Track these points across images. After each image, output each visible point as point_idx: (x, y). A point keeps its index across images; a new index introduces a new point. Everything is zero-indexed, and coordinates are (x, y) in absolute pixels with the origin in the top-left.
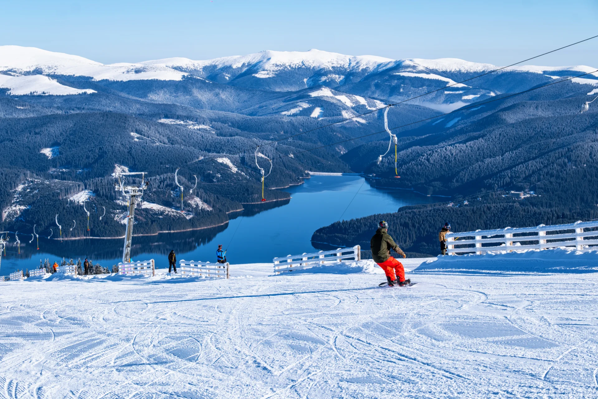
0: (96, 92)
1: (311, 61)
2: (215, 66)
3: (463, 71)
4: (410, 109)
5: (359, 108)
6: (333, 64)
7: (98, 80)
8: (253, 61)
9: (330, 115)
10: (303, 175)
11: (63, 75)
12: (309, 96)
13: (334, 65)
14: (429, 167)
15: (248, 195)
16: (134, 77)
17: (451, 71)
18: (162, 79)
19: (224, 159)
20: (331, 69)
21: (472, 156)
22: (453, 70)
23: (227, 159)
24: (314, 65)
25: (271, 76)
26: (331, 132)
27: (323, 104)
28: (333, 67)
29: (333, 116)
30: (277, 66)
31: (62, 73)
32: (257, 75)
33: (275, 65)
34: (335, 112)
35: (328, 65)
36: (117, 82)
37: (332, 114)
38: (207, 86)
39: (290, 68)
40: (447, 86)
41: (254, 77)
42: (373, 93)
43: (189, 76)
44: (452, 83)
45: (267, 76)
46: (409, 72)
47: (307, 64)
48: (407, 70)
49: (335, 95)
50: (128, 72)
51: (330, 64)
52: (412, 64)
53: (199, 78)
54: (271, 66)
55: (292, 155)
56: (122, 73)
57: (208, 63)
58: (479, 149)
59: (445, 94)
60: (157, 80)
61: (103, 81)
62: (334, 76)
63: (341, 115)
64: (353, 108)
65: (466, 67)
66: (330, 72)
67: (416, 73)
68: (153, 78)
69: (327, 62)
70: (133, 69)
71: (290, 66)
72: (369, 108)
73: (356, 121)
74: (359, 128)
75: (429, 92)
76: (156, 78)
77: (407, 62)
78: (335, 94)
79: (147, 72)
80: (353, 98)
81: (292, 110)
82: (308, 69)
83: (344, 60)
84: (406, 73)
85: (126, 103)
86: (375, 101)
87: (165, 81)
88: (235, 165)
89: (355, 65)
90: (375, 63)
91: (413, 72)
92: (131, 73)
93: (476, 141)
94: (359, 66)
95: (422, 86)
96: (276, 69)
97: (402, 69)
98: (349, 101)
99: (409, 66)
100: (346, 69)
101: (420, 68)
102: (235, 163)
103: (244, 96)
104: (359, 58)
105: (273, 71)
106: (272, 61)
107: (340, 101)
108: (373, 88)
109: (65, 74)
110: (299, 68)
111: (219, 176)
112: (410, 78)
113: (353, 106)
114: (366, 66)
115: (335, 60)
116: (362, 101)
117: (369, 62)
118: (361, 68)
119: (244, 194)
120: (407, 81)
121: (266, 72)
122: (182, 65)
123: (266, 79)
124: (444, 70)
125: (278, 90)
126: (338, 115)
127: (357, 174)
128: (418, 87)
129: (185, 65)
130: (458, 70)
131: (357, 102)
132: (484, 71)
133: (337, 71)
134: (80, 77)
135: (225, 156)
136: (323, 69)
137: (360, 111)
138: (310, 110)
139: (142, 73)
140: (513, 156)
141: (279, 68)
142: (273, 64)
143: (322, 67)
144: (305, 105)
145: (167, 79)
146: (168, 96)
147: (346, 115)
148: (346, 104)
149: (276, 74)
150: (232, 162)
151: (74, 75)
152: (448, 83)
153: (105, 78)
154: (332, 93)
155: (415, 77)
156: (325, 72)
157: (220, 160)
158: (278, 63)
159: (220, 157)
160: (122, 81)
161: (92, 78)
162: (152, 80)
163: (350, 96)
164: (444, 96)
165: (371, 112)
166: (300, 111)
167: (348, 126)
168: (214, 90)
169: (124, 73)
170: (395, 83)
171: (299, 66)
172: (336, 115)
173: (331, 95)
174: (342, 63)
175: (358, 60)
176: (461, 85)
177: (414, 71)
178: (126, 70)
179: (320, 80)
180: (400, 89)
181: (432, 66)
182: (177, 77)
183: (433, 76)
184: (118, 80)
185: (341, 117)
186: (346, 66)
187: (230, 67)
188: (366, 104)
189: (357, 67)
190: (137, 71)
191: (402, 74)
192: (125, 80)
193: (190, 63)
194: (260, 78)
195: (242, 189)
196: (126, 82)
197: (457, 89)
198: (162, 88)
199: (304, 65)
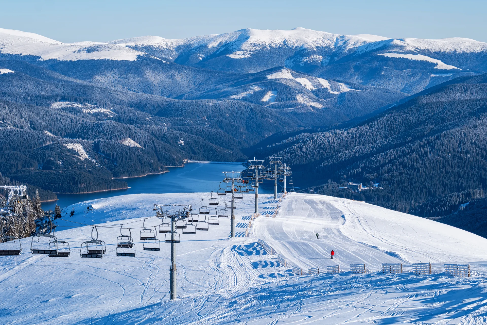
0: (13, 72)
1: (294, 41)
2: (190, 45)
3: (459, 51)
4: (378, 93)
5: (320, 92)
6: (318, 43)
7: (45, 60)
8: (231, 40)
9: (283, 100)
10: (175, 163)
11: (9, 54)
12: (266, 78)
13: (319, 45)
14: (299, 156)
15: (74, 184)
16: (84, 56)
17: (445, 52)
18: (114, 58)
19: (76, 145)
20: (315, 49)
21: (350, 144)
22: (448, 51)
23: (80, 145)
24: (296, 45)
25: (246, 57)
26: (262, 117)
27: (277, 87)
28: (317, 47)
29: (286, 100)
30: (255, 45)
31: (9, 52)
32: (232, 56)
33: (253, 45)
34: (288, 96)
35: (313, 45)
36: (66, 62)
37: (285, 98)
38: (163, 67)
39: (269, 48)
40: (435, 68)
41: (228, 57)
42: (352, 75)
43: (145, 56)
44: (441, 65)
45: (243, 57)
46: (394, 52)
47: (289, 43)
48: (393, 51)
49: (295, 78)
50: (80, 51)
51: (315, 43)
52: (400, 43)
53: (155, 58)
54: (249, 45)
55: (182, 142)
56: (72, 53)
57: (182, 42)
58: (360, 136)
59: (431, 77)
60: (108, 60)
61: (51, 60)
62: (317, 56)
63: (295, 99)
64: (313, 92)
65: (463, 47)
66: (314, 53)
67: (402, 53)
68: (104, 58)
69: (311, 41)
70: (85, 48)
71: (270, 46)
72: (332, 92)
73: (311, 106)
74: (312, 114)
75: (413, 75)
76: (107, 58)
77: (396, 42)
78: (295, 76)
79: (99, 52)
80: (316, 80)
81: (242, 93)
82: (290, 48)
83: (331, 39)
84: (391, 53)
85: (40, 84)
86: (340, 84)
87: (117, 61)
88: (87, 152)
89: (341, 44)
90: (365, 42)
91: (399, 53)
92: (83, 52)
93: (361, 127)
94: (347, 46)
95: (406, 69)
96: (254, 48)
97: (388, 50)
98: (311, 83)
99: (396, 46)
100: (331, 49)
101: (409, 48)
102: (88, 150)
103: (201, 78)
104: (348, 36)
105: (250, 51)
106: (252, 40)
107: (299, 83)
108: (352, 70)
109: (11, 53)
110: (280, 48)
111: (61, 163)
112: (394, 59)
113: (314, 89)
114: (354, 46)
115: (321, 39)
116: (325, 83)
117: (358, 41)
118: (348, 48)
119: (69, 183)
120: (390, 63)
121: (242, 52)
122: (153, 44)
123: (240, 60)
124: (437, 50)
125: (251, 72)
126: (292, 100)
127: (240, 163)
128: (402, 70)
129: (156, 44)
130: (453, 50)
131: (320, 85)
132: (482, 52)
133: (320, 50)
134: (27, 56)
135: (78, 142)
136: (306, 49)
137: (321, 95)
138: (262, 94)
139: (95, 52)
140: (385, 144)
141: (257, 48)
142: (251, 44)
143: (306, 46)
144: (257, 89)
145: (120, 59)
146: (116, 77)
147: (300, 99)
148: (306, 87)
149: (253, 54)
150: (84, 148)
151: (21, 54)
152: (436, 64)
153: (53, 58)
154: (292, 75)
155: (400, 58)
156: (308, 52)
157: (70, 146)
158: (257, 43)
159: (71, 142)
160: (71, 61)
161: (40, 57)
162: (103, 60)
163: (312, 79)
164: (430, 79)
165: (332, 96)
166: (251, 95)
167: (300, 111)
168: (169, 72)
169: (75, 52)
170: (376, 64)
171: (281, 46)
172: (289, 100)
173: (291, 77)
174: (329, 42)
175: (346, 39)
176: (452, 67)
177: (401, 51)
178: (78, 49)
179: (301, 62)
180: (381, 72)
181: (423, 46)
182: (131, 56)
183: (421, 58)
184: (66, 60)
185: (295, 102)
186: (332, 46)
187: (205, 46)
188: (329, 88)
189: (345, 47)
190: (90, 50)
191: (386, 55)
192: (74, 59)
193: (163, 43)
194: (234, 59)
195: (68, 178)
196: (75, 62)
197: (445, 71)
198: (112, 69)
199: (286, 44)
